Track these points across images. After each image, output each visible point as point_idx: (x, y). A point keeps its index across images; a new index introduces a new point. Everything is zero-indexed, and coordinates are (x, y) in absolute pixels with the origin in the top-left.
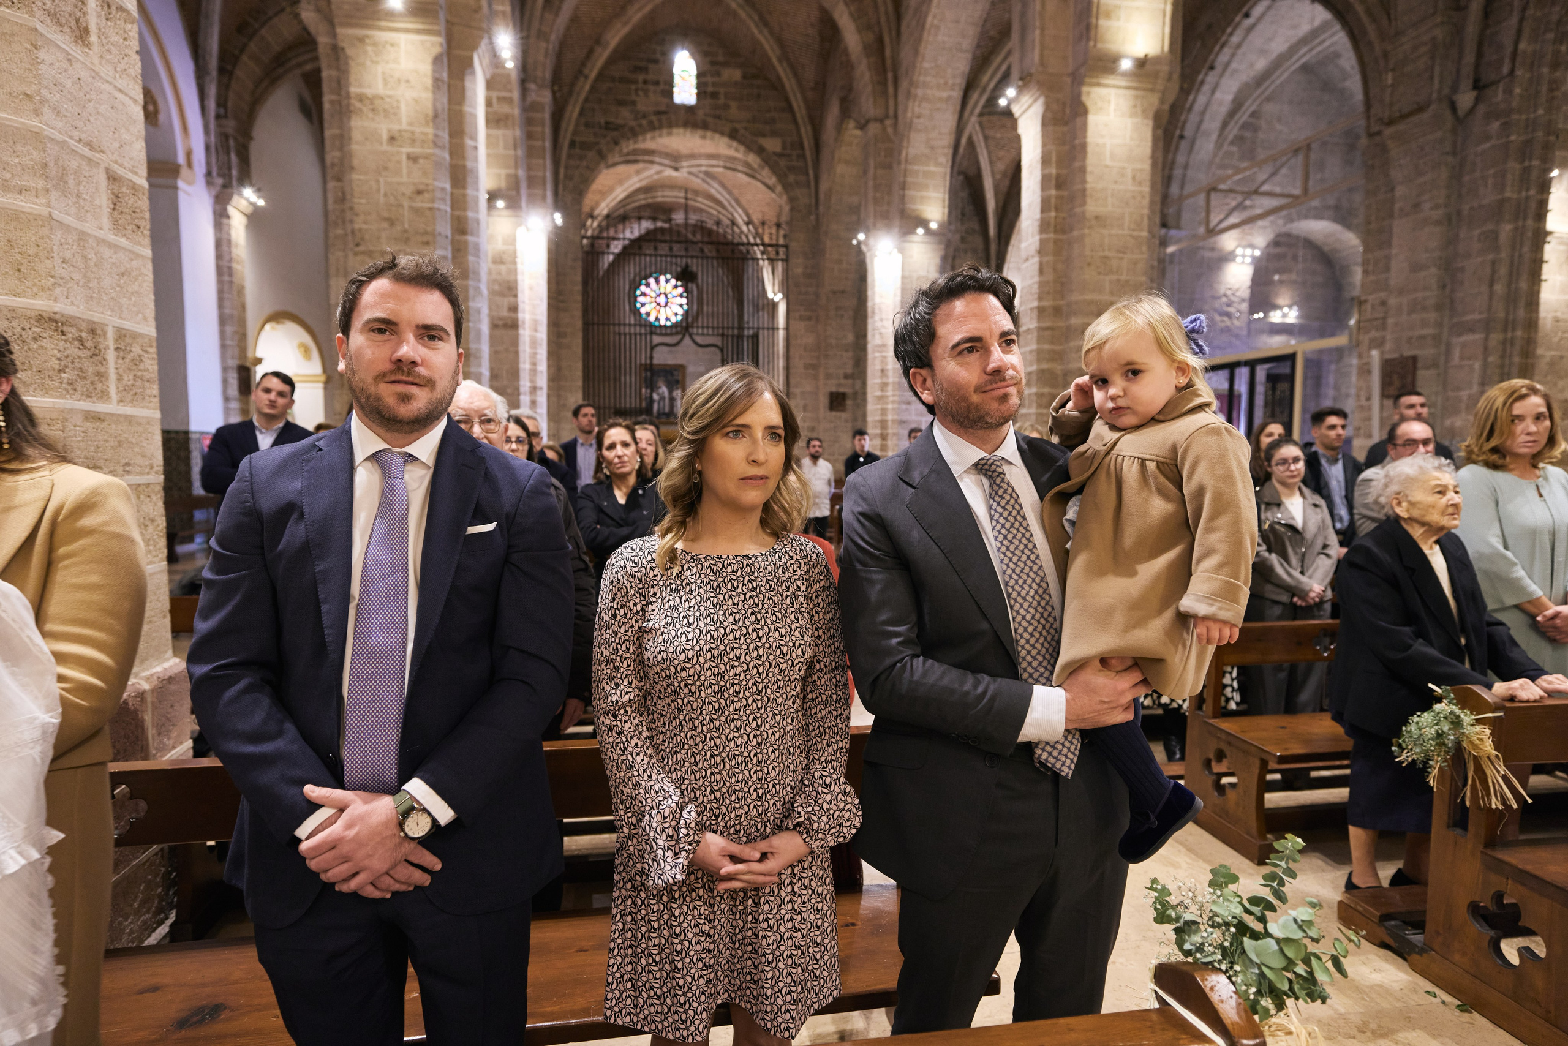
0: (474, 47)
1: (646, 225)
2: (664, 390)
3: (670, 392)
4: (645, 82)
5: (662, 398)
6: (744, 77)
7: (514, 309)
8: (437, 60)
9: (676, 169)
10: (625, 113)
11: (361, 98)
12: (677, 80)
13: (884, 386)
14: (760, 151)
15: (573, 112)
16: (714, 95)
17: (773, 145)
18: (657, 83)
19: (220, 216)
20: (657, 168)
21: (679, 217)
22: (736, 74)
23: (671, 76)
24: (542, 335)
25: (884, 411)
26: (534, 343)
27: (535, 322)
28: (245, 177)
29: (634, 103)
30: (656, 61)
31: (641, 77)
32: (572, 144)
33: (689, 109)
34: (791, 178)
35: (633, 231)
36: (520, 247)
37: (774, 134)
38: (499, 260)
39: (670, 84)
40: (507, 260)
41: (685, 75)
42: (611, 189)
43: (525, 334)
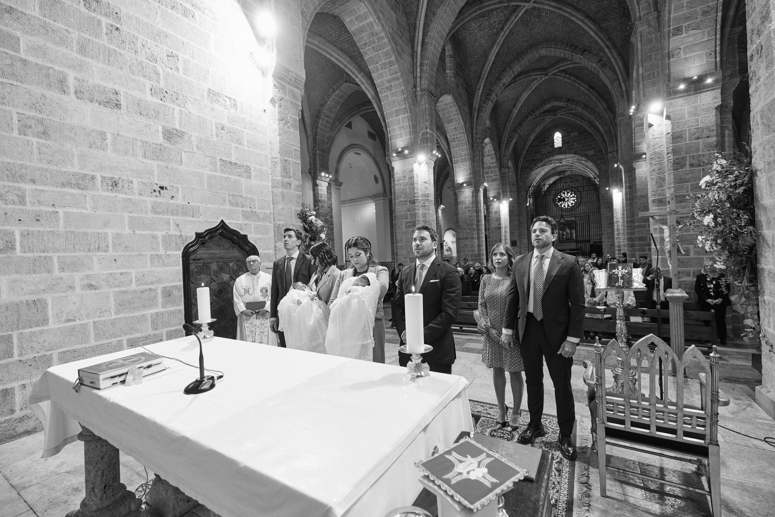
0: (480, 187)
1: (557, 177)
2: (568, 231)
3: (571, 231)
4: (544, 145)
5: (567, 233)
6: (579, 134)
7: (500, 224)
8: (473, 192)
9: (561, 163)
10: (538, 155)
11: (460, 202)
12: (555, 140)
13: (618, 234)
14: (586, 156)
15: (522, 159)
16: (568, 142)
17: (591, 153)
18: (548, 144)
19: (437, 212)
20: (553, 165)
21: (567, 173)
22: (576, 134)
23: (553, 139)
24: (508, 230)
25: (619, 242)
26: (505, 232)
27: (506, 227)
28: (441, 203)
29: (541, 152)
30: (547, 138)
31: (543, 144)
32: (522, 168)
33: (559, 148)
34: (599, 162)
35: (552, 180)
36: (501, 209)
37: (591, 149)
38: (496, 213)
39: (553, 143)
40: (498, 212)
41: (558, 138)
42: (540, 172)
43: (503, 230)
